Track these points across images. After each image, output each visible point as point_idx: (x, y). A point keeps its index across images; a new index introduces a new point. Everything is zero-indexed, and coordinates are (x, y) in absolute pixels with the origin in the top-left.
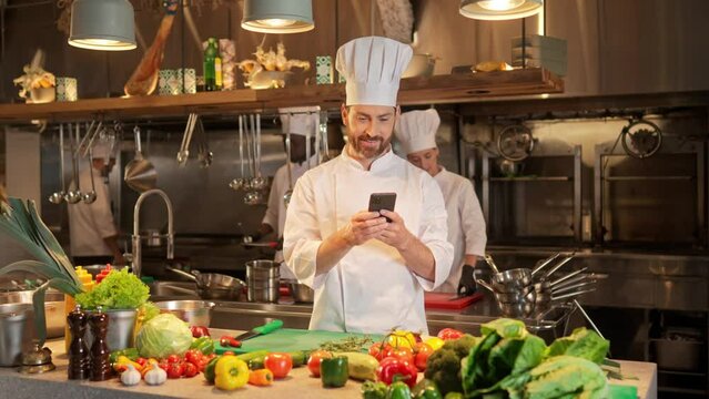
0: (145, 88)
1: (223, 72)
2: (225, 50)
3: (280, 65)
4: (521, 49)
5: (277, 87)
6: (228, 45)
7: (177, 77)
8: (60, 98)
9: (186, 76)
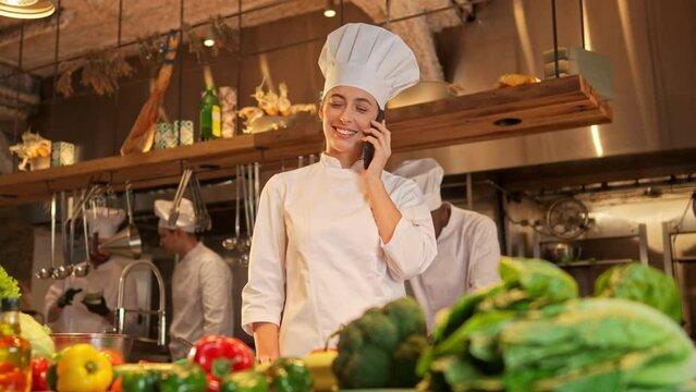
0: (139, 145)
1: (222, 123)
2: (225, 99)
3: (283, 108)
4: (553, 64)
5: (276, 128)
6: (228, 94)
7: (173, 132)
8: (55, 164)
9: (183, 128)
